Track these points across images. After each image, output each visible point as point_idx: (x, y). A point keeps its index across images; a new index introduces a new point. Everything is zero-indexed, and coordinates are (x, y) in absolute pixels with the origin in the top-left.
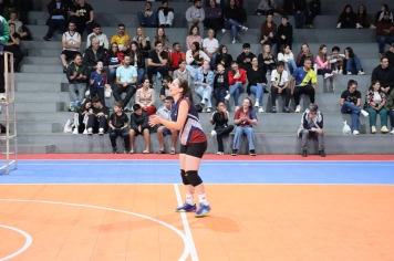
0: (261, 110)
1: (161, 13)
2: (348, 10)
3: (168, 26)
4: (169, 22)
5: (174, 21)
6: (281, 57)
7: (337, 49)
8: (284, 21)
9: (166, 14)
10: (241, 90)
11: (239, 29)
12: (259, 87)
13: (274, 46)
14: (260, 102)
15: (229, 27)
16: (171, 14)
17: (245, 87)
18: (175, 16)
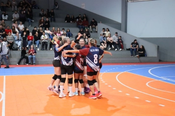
0: (38, 49)
1: (3, 16)
2: (68, 16)
3: (6, 20)
4: (6, 18)
5: (8, 18)
6: (45, 31)
7: (64, 29)
8: (47, 19)
9: (5, 16)
10: (32, 43)
11: (32, 21)
12: (38, 42)
13: (44, 28)
14: (38, 46)
15: (28, 21)
16: (7, 16)
17: (33, 42)
18: (9, 17)
